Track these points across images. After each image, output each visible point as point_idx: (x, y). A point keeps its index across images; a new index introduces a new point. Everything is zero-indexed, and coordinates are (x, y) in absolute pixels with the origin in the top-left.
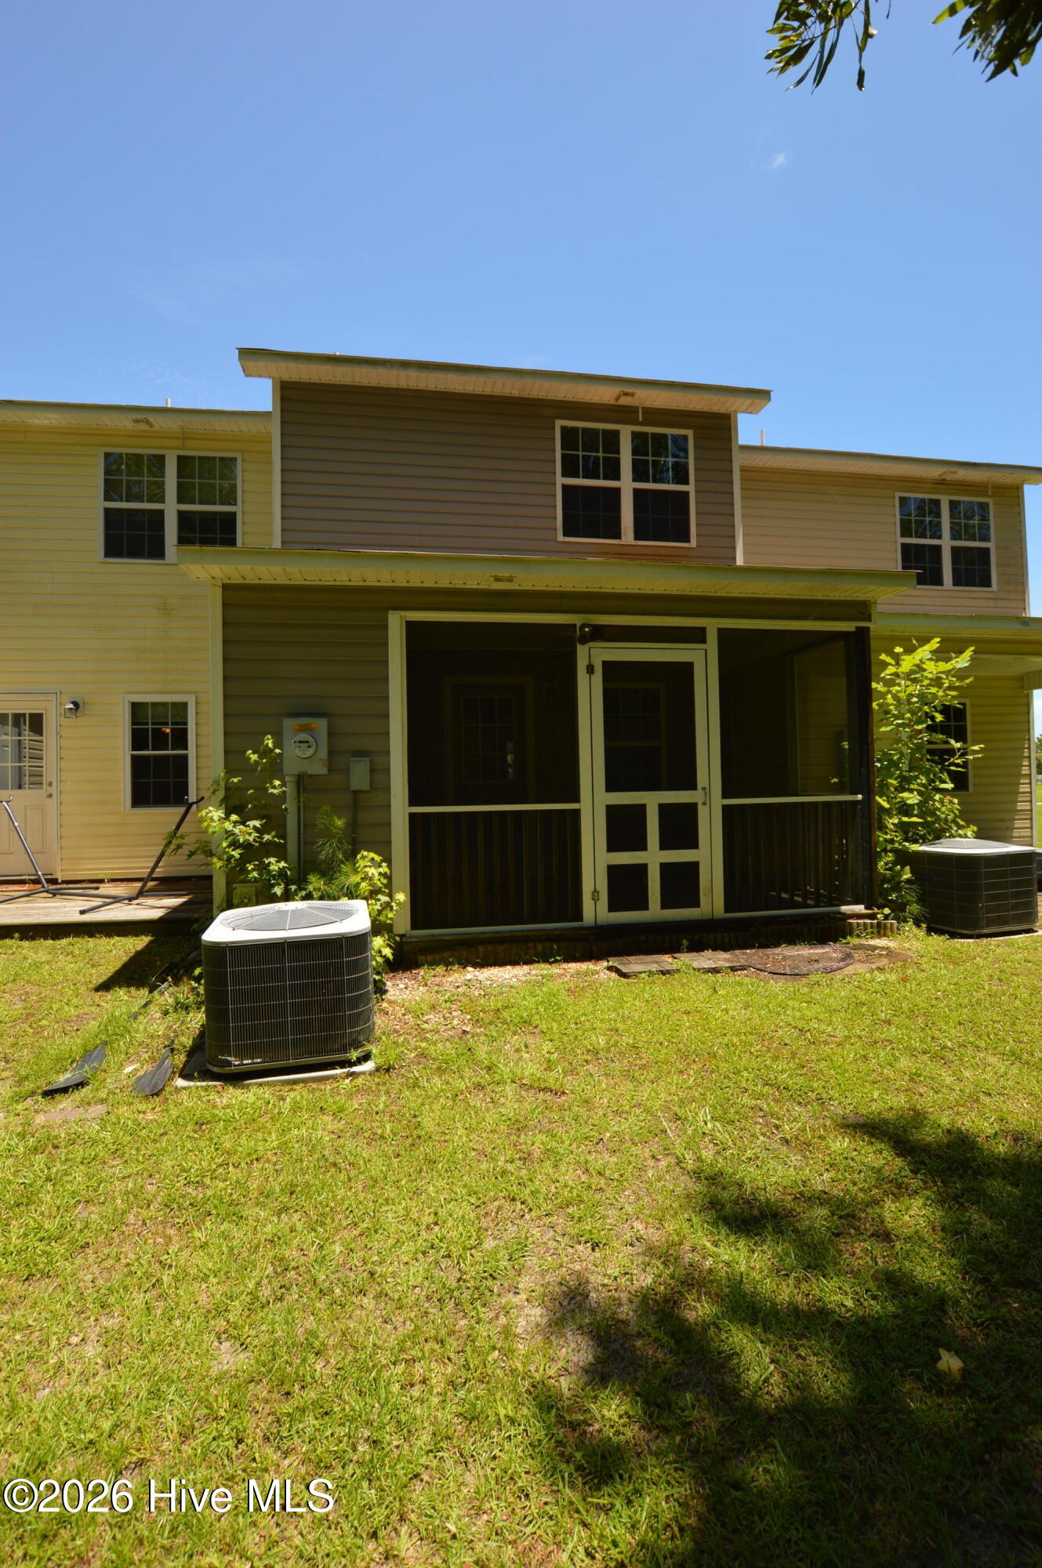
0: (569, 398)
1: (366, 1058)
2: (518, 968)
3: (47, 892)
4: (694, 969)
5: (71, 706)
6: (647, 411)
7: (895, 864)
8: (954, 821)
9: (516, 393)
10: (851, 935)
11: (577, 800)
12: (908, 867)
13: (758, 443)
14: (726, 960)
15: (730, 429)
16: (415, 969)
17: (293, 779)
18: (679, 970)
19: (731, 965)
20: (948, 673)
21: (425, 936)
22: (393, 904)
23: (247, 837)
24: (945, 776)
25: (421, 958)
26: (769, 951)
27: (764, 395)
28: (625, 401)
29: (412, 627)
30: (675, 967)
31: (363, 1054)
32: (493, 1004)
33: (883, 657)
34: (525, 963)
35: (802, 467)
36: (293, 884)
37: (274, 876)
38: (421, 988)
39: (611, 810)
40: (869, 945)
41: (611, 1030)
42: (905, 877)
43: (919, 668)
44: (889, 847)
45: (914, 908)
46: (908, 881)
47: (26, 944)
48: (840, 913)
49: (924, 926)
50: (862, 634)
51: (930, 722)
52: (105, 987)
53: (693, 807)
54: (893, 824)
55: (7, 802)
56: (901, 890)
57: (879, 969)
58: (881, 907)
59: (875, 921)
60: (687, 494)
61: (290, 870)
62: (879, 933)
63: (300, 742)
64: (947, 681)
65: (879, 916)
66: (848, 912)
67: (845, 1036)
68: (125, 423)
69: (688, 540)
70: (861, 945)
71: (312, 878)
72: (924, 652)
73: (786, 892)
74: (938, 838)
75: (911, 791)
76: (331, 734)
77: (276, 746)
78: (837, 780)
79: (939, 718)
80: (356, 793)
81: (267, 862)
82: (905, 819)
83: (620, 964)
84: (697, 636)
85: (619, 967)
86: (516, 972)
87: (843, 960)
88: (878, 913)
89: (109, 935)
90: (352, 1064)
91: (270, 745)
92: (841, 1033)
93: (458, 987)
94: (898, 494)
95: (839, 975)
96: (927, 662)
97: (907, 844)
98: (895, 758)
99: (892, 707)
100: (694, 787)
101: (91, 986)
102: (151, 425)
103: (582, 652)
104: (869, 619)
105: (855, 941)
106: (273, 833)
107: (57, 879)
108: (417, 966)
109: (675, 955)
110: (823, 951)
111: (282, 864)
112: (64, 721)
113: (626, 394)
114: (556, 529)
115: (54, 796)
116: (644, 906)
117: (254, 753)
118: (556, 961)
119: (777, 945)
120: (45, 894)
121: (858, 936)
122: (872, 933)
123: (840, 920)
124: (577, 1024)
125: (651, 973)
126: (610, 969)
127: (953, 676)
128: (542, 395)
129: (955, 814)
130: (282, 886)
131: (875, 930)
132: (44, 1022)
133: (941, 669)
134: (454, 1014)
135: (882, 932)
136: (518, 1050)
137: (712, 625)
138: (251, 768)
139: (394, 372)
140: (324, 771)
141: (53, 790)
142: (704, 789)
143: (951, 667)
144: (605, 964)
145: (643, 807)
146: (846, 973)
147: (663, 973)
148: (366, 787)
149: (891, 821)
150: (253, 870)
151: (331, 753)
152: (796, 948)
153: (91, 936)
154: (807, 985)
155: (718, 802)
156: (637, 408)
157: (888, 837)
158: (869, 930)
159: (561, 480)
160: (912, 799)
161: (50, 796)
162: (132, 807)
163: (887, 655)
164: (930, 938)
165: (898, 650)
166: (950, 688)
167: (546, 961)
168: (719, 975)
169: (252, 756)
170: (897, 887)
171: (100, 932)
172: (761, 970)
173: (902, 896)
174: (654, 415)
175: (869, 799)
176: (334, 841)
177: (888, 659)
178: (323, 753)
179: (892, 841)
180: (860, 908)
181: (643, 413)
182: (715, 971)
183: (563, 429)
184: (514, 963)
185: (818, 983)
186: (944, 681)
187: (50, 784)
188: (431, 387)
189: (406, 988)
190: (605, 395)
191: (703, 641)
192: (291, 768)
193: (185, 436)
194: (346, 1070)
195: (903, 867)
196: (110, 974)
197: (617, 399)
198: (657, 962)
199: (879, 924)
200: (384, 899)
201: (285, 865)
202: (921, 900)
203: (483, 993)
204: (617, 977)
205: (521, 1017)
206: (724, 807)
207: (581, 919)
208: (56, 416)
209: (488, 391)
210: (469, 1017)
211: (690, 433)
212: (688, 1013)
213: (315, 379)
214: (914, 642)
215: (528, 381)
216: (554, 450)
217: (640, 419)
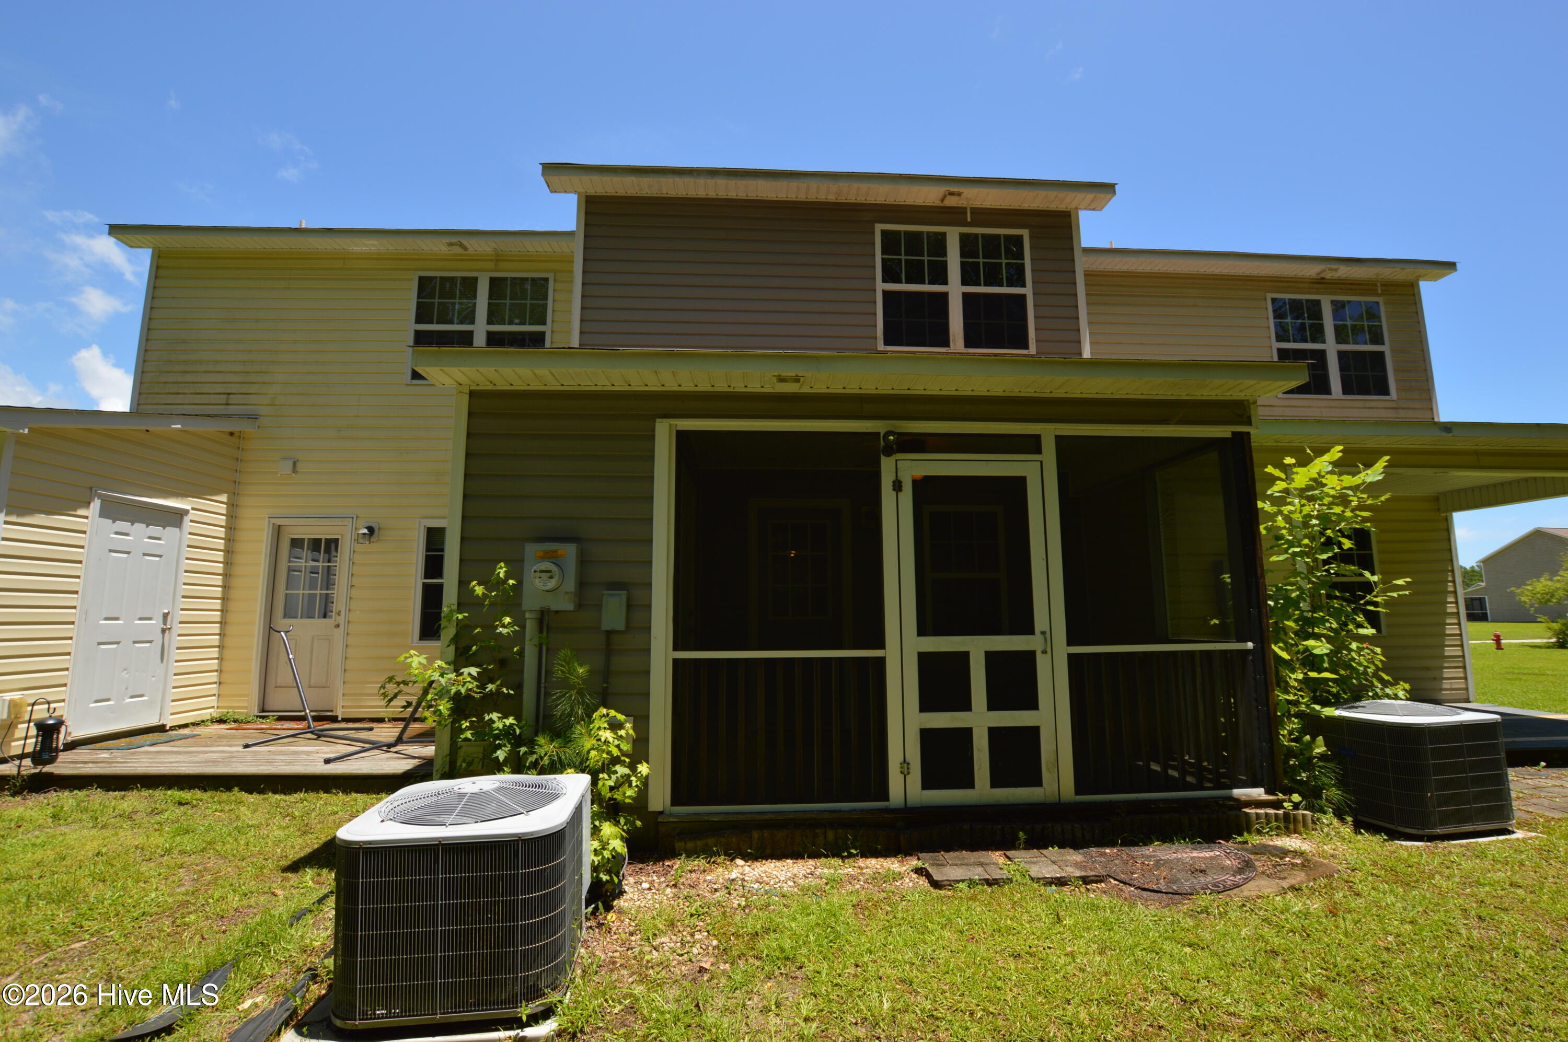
0: (890, 200)
1: (547, 1013)
2: (801, 862)
3: (312, 732)
4: (1032, 879)
5: (366, 531)
6: (976, 211)
7: (1303, 731)
8: (1375, 675)
9: (832, 198)
10: (1249, 832)
11: (882, 646)
12: (1321, 738)
13: (1107, 246)
14: (1077, 865)
15: (1070, 227)
16: (669, 859)
17: (533, 615)
18: (1010, 880)
19: (1083, 874)
20: (1355, 488)
21: (688, 814)
22: (633, 778)
23: (460, 687)
24: (1360, 618)
25: (679, 845)
26: (1137, 851)
27: (1108, 188)
28: (951, 202)
29: (683, 438)
30: (1004, 874)
31: (541, 1008)
32: (753, 923)
33: (1270, 469)
34: (810, 857)
35: (1156, 269)
36: (524, 745)
37: (497, 737)
38: (668, 890)
39: (925, 659)
40: (1275, 847)
41: (903, 981)
42: (1317, 751)
43: (1317, 483)
44: (1293, 710)
45: (1334, 793)
46: (1322, 757)
47: (253, 798)
48: (1231, 798)
49: (1349, 819)
50: (1242, 440)
51: (1337, 550)
52: (295, 867)
53: (1029, 658)
54: (1295, 680)
55: (286, 632)
56: (1314, 770)
57: (1293, 888)
58: (1288, 791)
59: (1281, 812)
60: (1023, 297)
61: (520, 728)
62: (1287, 828)
63: (542, 571)
64: (1355, 499)
65: (1285, 804)
66: (1243, 798)
67: (1254, 1017)
68: (439, 247)
69: (1026, 347)
70: (1265, 847)
71: (541, 740)
72: (1321, 464)
73: (1157, 762)
74: (1358, 698)
75: (1317, 637)
76: (583, 562)
77: (508, 575)
78: (1217, 622)
79: (1347, 544)
80: (609, 633)
81: (487, 718)
82: (1313, 674)
83: (932, 865)
84: (1032, 445)
85: (930, 870)
86: (795, 871)
87: (1240, 871)
88: (1285, 801)
89: (346, 791)
90: (522, 1025)
91: (502, 575)
92: (1247, 1010)
93: (716, 890)
94: (1270, 296)
95: (1236, 897)
96: (1328, 476)
97: (1317, 707)
98: (1294, 595)
99: (1284, 532)
100: (1030, 630)
101: (285, 863)
102: (466, 249)
103: (887, 465)
104: (1249, 423)
105: (1255, 840)
106: (498, 682)
107: (337, 717)
108: (674, 855)
109: (1008, 853)
110: (1212, 854)
111: (510, 720)
112: (358, 547)
113: (952, 194)
114: (876, 338)
115: (342, 626)
116: (968, 782)
117: (479, 584)
118: (850, 856)
119: (1147, 842)
120: (310, 736)
121: (1259, 832)
122: (1278, 828)
123: (1231, 808)
124: (857, 966)
125: (971, 883)
126: (919, 871)
127: (1363, 492)
128: (861, 200)
129: (1376, 666)
130: (509, 747)
131: (1282, 825)
132: (193, 917)
133: (1345, 484)
134: (698, 936)
135: (1291, 826)
136: (765, 1010)
137: (1048, 432)
138: (478, 602)
139: (701, 181)
140: (570, 607)
141: (341, 620)
142: (1043, 633)
143: (1360, 481)
144: (914, 862)
145: (966, 655)
146: (1246, 893)
147: (990, 883)
148: (621, 626)
149: (1293, 676)
150: (468, 728)
151: (582, 584)
152: (1174, 847)
153: (327, 791)
154: (1192, 914)
155: (1062, 650)
156: (966, 208)
157: (1291, 697)
158: (1274, 824)
159: (881, 286)
160: (1320, 648)
161: (338, 626)
162: (420, 639)
163: (1275, 467)
164: (1359, 837)
165: (1289, 460)
166: (1361, 507)
167: (836, 854)
168: (1065, 889)
169: (477, 588)
170: (1307, 764)
171: (338, 787)
172: (1125, 883)
173: (1315, 777)
174: (984, 216)
175: (1263, 648)
176: (573, 692)
177: (1277, 473)
178: (570, 585)
179: (1296, 703)
180: (1258, 793)
181: (972, 213)
182: (1061, 882)
183: (884, 233)
184: (797, 855)
185: (1206, 911)
186: (1351, 498)
187: (339, 614)
188: (742, 195)
189: (650, 889)
190: (929, 196)
191: (1039, 451)
192: (530, 603)
193: (498, 258)
194: (512, 1033)
195: (1314, 738)
196: (316, 846)
197: (942, 201)
198: (981, 864)
199: (1286, 815)
200: (621, 770)
201: (514, 722)
202: (1342, 784)
203: (743, 903)
204: (927, 884)
205: (782, 950)
206: (1071, 657)
207: (886, 798)
208: (375, 242)
209: (802, 197)
210: (715, 943)
211: (1025, 233)
212: (1017, 956)
213: (621, 192)
214: (1308, 451)
215: (844, 185)
216: (874, 255)
217: (969, 220)
